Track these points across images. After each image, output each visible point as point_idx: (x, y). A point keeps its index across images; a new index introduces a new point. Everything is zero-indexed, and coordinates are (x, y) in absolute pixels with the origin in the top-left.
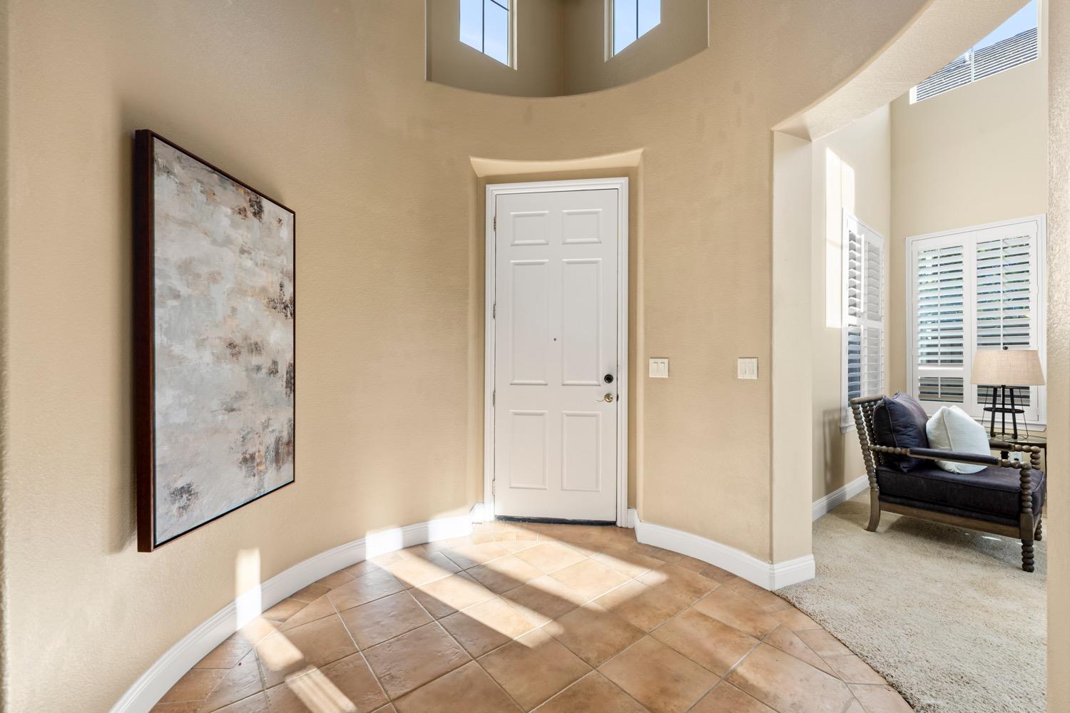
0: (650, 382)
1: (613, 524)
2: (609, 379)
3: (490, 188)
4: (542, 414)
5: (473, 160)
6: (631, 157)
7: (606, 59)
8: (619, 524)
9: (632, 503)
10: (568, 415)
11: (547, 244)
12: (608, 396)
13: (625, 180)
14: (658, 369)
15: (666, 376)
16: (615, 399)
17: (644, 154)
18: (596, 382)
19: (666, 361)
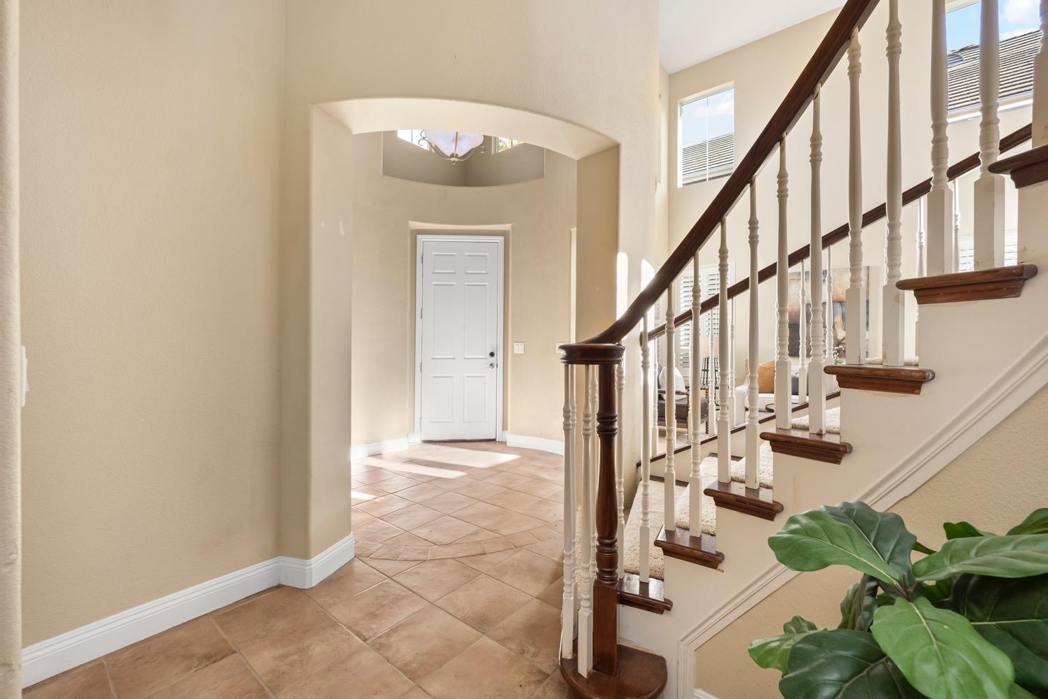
0: (514, 356)
1: (494, 440)
2: (492, 354)
3: (419, 237)
4: (452, 377)
5: (410, 222)
6: (506, 227)
7: (493, 152)
8: (497, 440)
9: (505, 428)
10: (467, 377)
11: (455, 273)
12: (491, 365)
13: (502, 238)
14: (518, 349)
15: (523, 352)
16: (495, 367)
17: (512, 227)
18: (484, 357)
19: (523, 344)
